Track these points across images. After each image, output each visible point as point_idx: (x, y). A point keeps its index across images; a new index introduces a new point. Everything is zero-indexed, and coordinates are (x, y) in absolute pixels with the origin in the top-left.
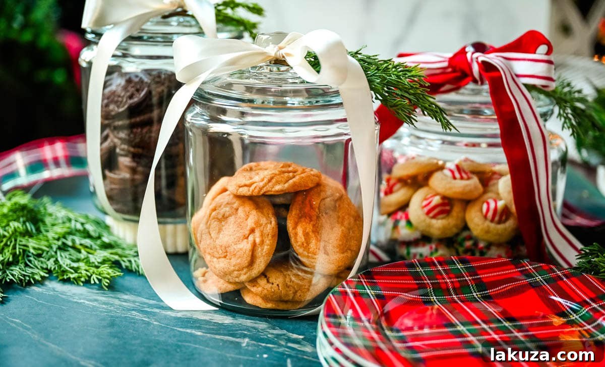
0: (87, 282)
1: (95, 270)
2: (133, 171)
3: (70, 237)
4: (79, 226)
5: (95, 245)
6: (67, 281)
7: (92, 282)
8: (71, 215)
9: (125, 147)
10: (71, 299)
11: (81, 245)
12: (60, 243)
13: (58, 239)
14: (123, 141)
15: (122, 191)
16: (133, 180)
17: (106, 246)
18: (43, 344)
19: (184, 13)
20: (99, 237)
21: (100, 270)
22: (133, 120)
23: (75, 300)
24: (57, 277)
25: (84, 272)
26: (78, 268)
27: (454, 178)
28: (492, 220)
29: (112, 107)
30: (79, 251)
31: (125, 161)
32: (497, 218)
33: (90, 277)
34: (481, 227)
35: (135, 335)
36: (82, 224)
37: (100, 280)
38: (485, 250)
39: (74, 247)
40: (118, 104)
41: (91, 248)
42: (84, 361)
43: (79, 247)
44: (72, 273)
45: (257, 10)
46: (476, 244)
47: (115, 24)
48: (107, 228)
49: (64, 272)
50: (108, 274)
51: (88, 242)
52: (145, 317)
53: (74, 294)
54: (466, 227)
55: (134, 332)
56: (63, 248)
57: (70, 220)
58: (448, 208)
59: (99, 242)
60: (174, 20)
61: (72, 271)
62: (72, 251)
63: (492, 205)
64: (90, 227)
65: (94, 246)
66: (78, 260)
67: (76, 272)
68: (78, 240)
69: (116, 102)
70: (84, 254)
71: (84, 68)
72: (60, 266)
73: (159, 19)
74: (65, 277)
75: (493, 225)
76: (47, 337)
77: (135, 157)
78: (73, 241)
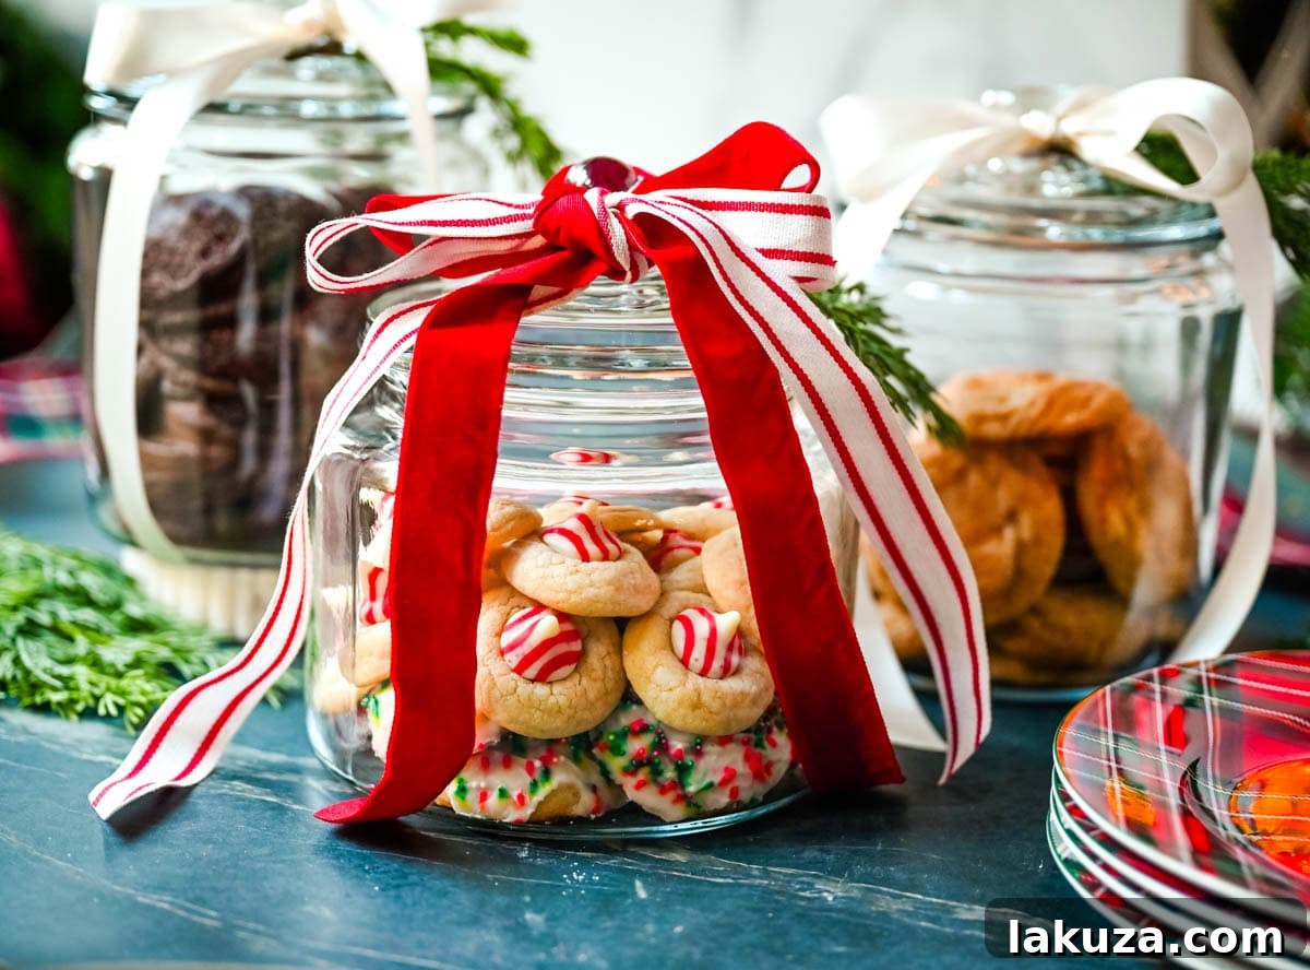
0: (90, 714)
1: (113, 682)
2: (206, 436)
3: (44, 605)
4: (64, 579)
5: (108, 623)
6: (45, 709)
7: (102, 711)
8: (41, 551)
9: (189, 376)
10: (75, 754)
11: (74, 623)
12: (20, 618)
13: (15, 609)
14: (183, 362)
15: (179, 488)
16: (205, 461)
17: (137, 627)
18: (35, 859)
19: (333, 48)
20: (116, 605)
21: (124, 683)
22: (212, 311)
23: (85, 757)
24: (19, 699)
25: (85, 687)
26: (71, 678)
27: (585, 557)
28: (704, 673)
29: (156, 278)
30: (70, 639)
31: (184, 413)
32: (717, 664)
33: (97, 699)
34: (677, 692)
35: (255, 836)
36: (71, 573)
37: (121, 709)
38: (689, 760)
39: (55, 630)
40: (173, 271)
41: (98, 630)
42: (144, 897)
43: (69, 629)
44: (55, 689)
45: (515, 45)
46: (661, 745)
47: (172, 73)
48: (130, 582)
49: (36, 687)
50: (144, 693)
51: (87, 615)
52: (267, 794)
53: (80, 741)
54: (629, 697)
55: (250, 829)
56: (30, 629)
57: (38, 564)
58: (576, 646)
59: (117, 617)
60: (307, 66)
61: (58, 683)
62: (51, 638)
63: (702, 627)
64: (91, 581)
65: (107, 626)
66: (69, 661)
67: (67, 688)
68: (66, 613)
69: (166, 267)
70: (82, 645)
71: (85, 183)
72: (27, 673)
73: (277, 63)
74: (38, 700)
75: (708, 685)
76: (40, 842)
77: (213, 401)
78: (54, 615)
